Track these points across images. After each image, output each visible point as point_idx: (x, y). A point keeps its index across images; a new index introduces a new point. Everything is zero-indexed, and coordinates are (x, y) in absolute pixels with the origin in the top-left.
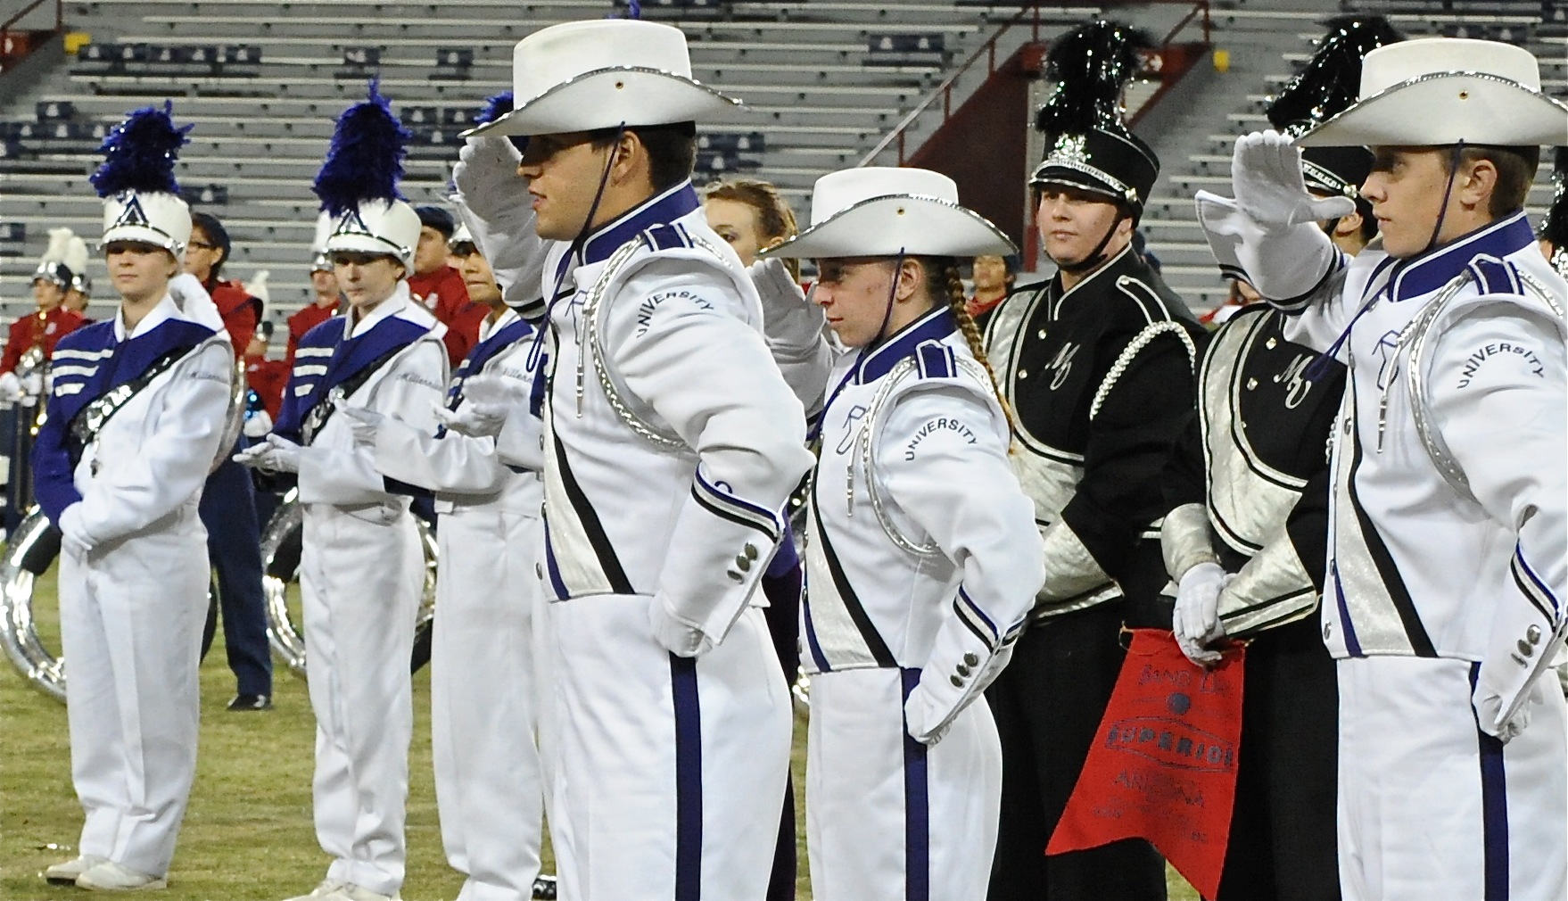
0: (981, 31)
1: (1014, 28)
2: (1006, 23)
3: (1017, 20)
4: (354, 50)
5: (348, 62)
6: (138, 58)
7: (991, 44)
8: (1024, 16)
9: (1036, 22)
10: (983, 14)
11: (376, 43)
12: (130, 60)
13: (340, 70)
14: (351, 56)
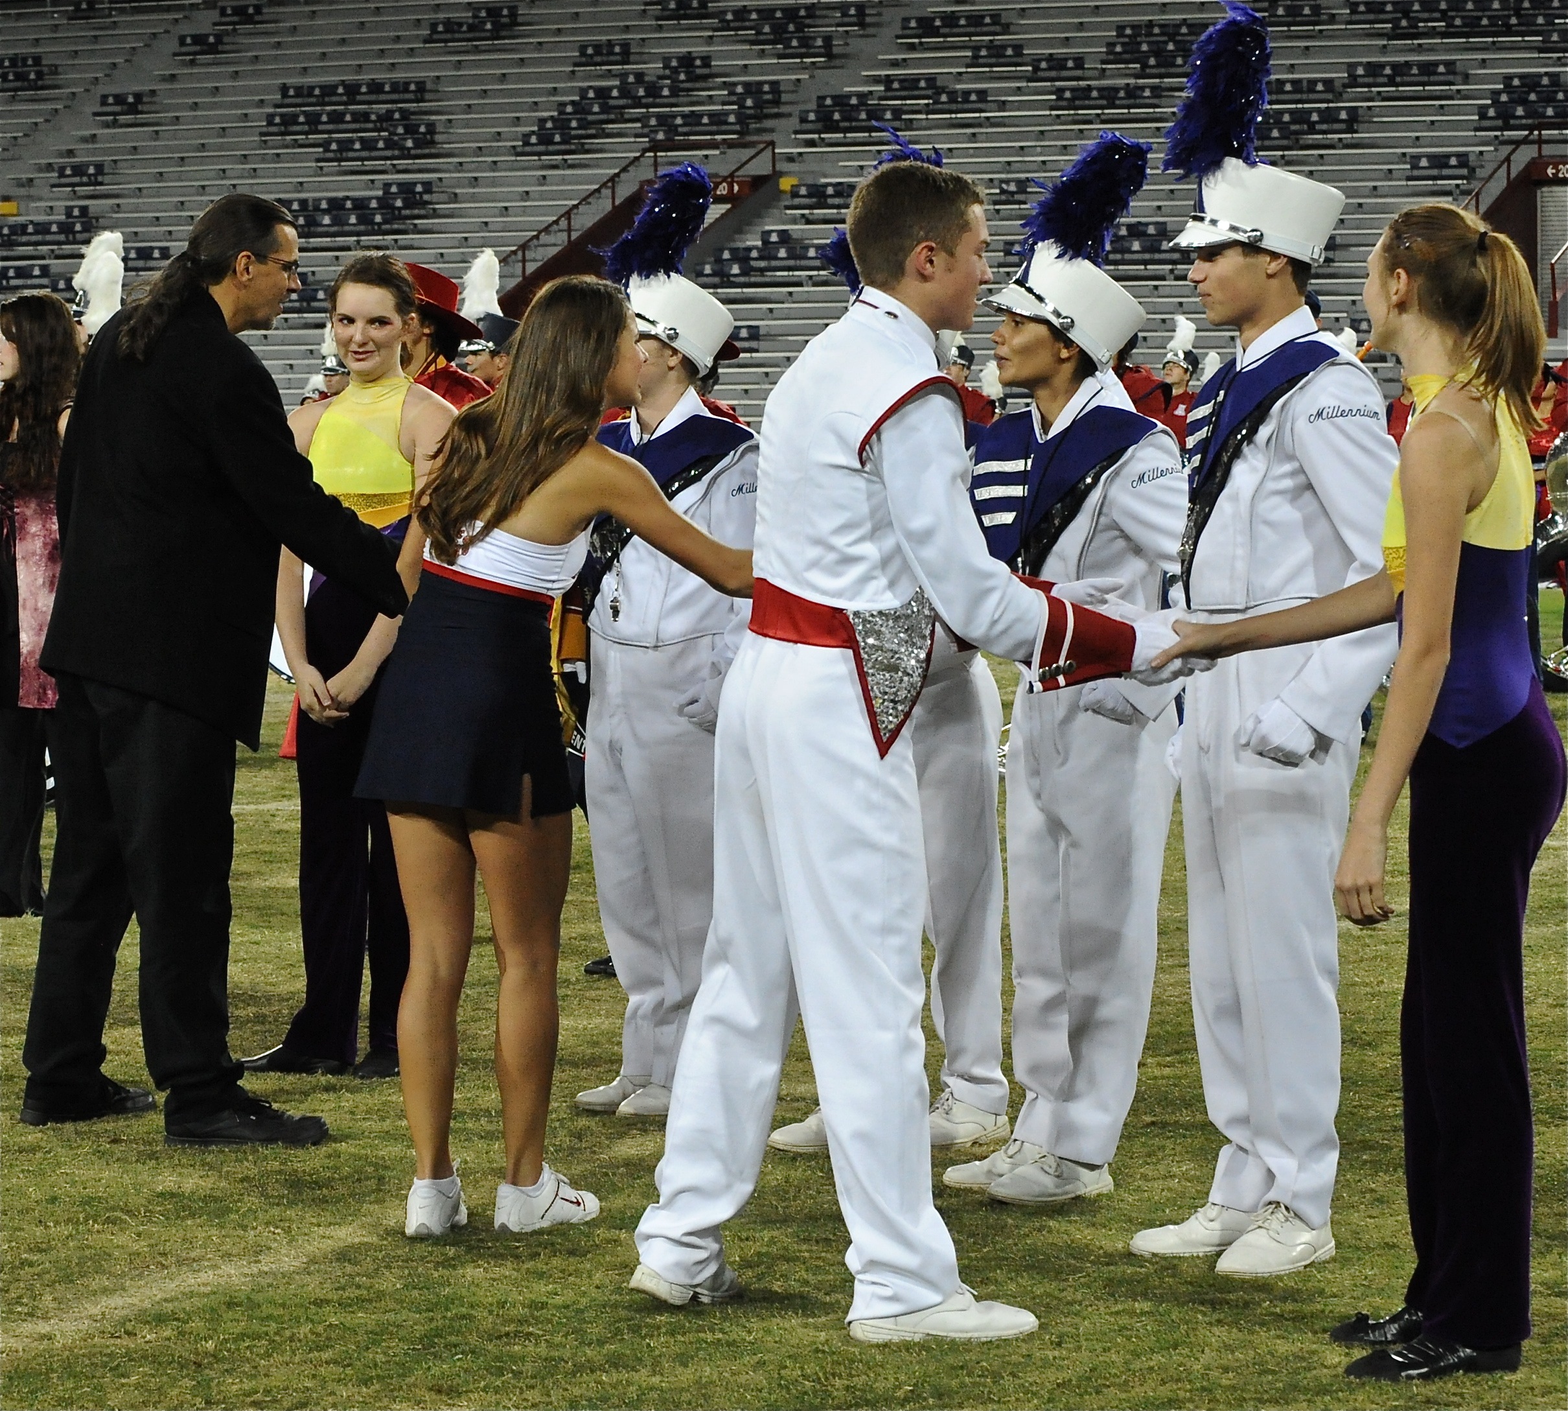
0: (1496, 150)
1: (1523, 147)
2: (1517, 143)
3: (1525, 141)
4: (1007, 182)
5: (1003, 192)
6: (838, 194)
7: (1508, 159)
8: (1531, 137)
9: (1540, 142)
10: (1496, 137)
11: (1023, 176)
12: (831, 196)
13: (997, 198)
14: (1004, 186)
